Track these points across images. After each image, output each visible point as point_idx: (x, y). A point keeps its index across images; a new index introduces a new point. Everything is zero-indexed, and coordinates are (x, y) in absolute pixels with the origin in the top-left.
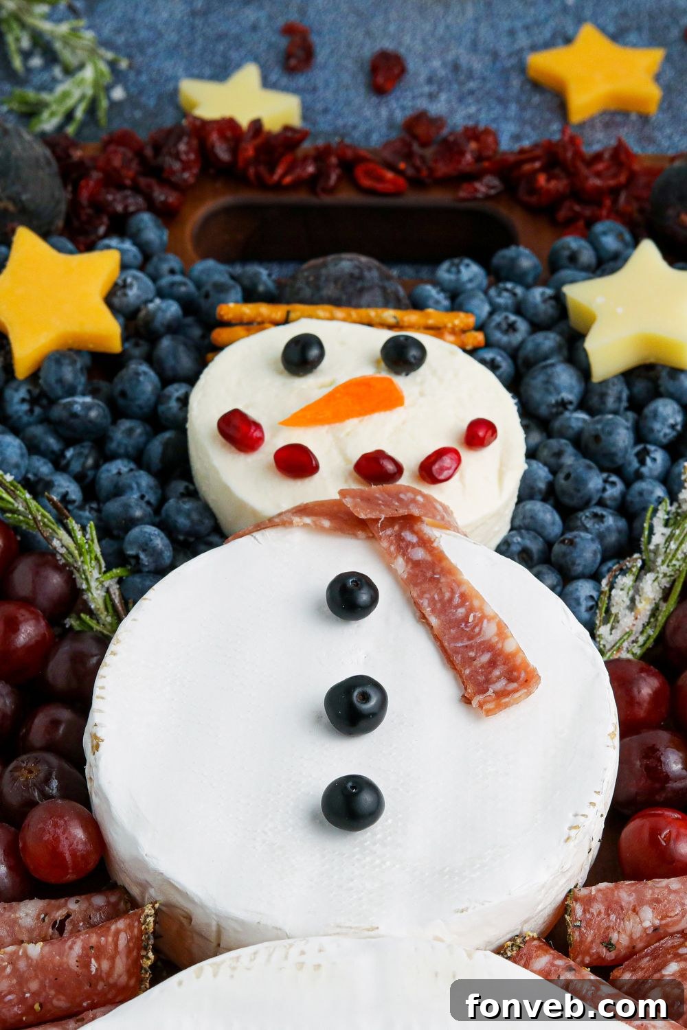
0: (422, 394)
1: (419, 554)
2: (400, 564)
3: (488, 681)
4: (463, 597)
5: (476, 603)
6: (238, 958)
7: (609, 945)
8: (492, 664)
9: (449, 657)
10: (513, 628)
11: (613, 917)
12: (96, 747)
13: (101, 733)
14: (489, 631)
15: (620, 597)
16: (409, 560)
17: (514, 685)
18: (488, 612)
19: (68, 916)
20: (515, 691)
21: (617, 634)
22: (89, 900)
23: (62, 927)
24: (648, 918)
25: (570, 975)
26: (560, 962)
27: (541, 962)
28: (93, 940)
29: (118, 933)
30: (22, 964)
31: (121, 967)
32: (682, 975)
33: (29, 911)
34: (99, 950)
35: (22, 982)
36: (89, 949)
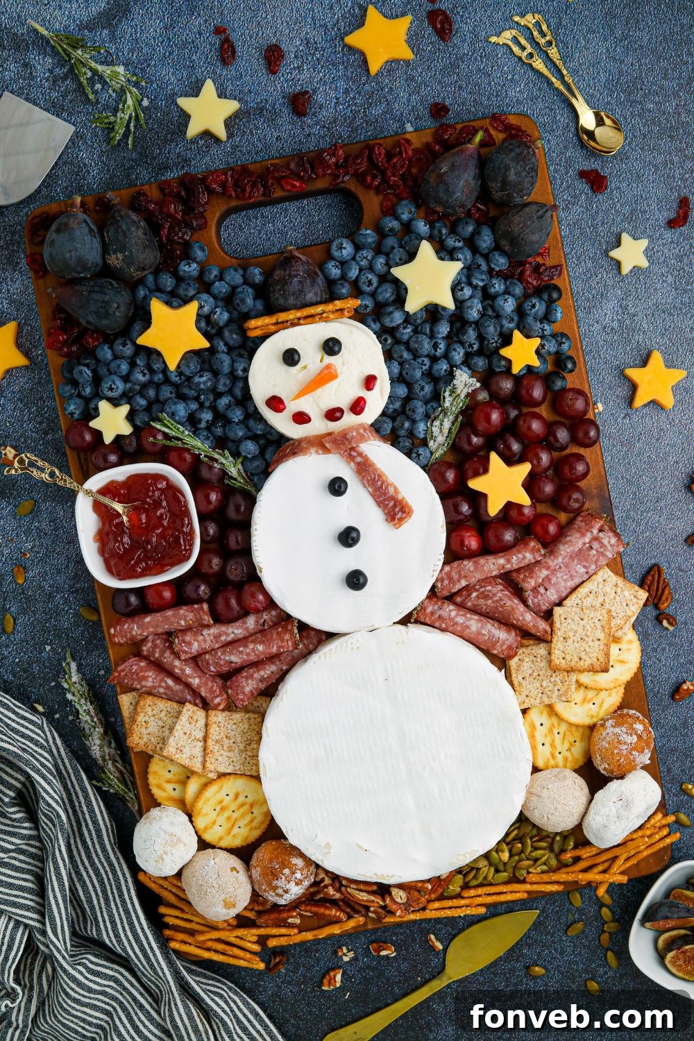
0: (343, 364)
1: (359, 459)
2: (352, 464)
3: (395, 514)
4: (379, 476)
5: (384, 478)
6: (331, 650)
7: (451, 592)
8: (395, 506)
9: (379, 504)
10: (400, 489)
11: (452, 585)
12: (261, 572)
13: (261, 565)
14: (391, 490)
15: (435, 430)
16: (355, 463)
17: (404, 515)
18: (389, 482)
19: (265, 620)
20: (405, 518)
21: (436, 443)
22: (270, 612)
23: (264, 625)
24: (464, 583)
25: (440, 612)
26: (436, 607)
27: (429, 609)
28: (280, 643)
29: (287, 641)
30: (257, 652)
31: (291, 649)
32: (478, 597)
33: (251, 621)
34: (283, 647)
35: (258, 656)
36: (279, 647)
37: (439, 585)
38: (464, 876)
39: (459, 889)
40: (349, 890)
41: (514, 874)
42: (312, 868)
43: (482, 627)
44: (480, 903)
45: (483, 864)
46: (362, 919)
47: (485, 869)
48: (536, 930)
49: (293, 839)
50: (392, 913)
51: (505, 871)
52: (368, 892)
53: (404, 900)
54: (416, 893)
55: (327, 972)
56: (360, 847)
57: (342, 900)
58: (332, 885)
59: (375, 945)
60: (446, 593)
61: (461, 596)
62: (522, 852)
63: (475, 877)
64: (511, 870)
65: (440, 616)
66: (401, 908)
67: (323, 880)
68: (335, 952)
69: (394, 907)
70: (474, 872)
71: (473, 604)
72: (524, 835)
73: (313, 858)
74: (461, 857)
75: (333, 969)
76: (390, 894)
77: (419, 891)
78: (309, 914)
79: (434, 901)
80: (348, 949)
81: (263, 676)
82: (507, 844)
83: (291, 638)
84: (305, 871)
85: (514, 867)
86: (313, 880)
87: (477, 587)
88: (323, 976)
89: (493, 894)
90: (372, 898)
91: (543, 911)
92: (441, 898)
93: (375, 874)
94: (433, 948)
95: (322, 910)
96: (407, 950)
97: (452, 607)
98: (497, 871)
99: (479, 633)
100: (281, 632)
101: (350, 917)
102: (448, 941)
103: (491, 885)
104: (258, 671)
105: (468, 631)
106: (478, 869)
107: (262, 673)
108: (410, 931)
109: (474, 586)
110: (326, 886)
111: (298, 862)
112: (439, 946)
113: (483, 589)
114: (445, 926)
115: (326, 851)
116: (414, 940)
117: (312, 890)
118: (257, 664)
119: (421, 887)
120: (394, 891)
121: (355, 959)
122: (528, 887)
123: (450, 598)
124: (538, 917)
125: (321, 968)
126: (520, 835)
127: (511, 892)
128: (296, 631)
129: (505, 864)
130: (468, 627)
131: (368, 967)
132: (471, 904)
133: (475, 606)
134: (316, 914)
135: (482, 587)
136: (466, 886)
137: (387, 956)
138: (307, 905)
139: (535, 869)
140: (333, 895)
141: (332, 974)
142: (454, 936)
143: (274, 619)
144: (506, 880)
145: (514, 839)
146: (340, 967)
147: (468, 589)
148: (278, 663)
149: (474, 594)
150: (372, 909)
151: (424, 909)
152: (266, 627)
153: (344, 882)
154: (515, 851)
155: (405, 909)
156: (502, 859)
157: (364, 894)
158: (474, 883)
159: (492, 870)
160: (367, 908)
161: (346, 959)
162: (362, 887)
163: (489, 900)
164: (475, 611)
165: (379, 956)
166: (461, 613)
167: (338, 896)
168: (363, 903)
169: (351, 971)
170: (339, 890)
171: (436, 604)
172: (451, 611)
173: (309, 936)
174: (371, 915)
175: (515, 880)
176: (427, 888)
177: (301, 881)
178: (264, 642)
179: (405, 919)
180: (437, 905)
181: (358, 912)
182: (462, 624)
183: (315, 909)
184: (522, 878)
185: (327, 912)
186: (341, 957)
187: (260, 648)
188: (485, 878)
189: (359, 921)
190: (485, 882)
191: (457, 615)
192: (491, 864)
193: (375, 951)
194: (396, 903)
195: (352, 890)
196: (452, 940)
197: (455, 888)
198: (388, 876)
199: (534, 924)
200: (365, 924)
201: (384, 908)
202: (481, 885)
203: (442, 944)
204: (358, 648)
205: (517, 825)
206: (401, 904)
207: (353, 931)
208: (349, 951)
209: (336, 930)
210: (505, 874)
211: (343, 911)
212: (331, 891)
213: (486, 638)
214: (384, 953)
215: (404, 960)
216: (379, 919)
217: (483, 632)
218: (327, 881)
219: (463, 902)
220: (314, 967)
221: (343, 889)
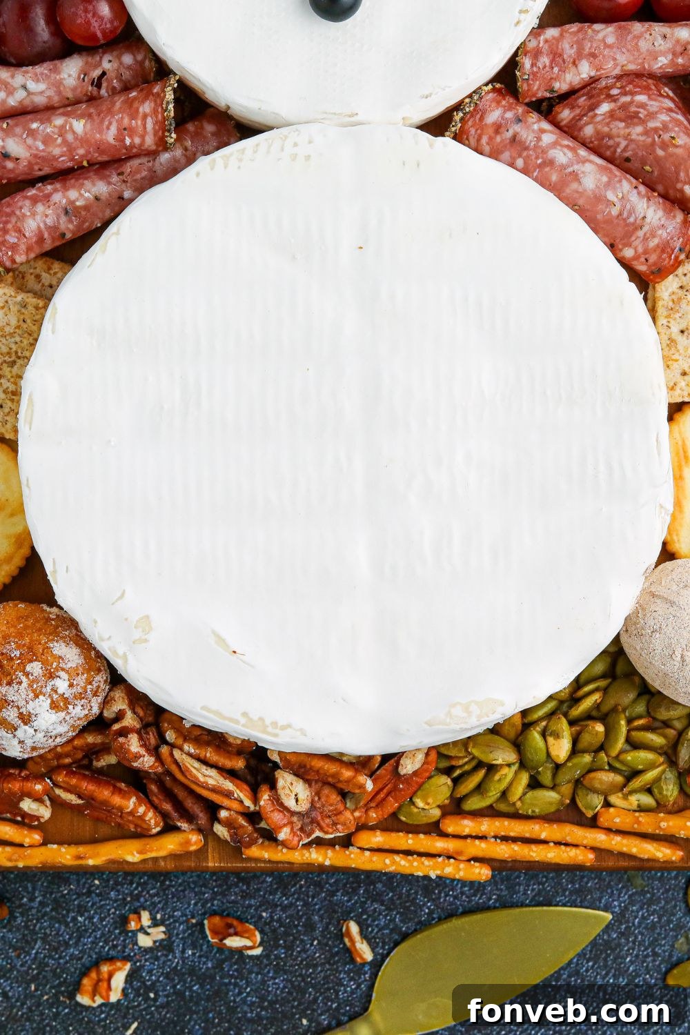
6: (243, 150)
7: (552, 91)
11: (556, 70)
19: (104, 74)
22: (119, 58)
23: (99, 86)
24: (585, 70)
25: (517, 128)
26: (509, 115)
27: (494, 116)
28: (126, 121)
29: (145, 116)
30: (70, 137)
31: (150, 141)
32: (612, 115)
33: (71, 71)
34: (131, 131)
35: (71, 149)
36: (123, 130)
37: (527, 63)
38: (456, 781)
39: (436, 813)
40: (177, 753)
41: (573, 800)
42: (101, 679)
43: (608, 185)
44: (480, 854)
45: (503, 755)
46: (195, 840)
47: (509, 773)
48: (595, 959)
49: (67, 593)
50: (270, 837)
51: (554, 788)
52: (221, 770)
53: (304, 806)
54: (335, 797)
55: (96, 964)
56: (220, 640)
57: (159, 781)
58: (138, 732)
59: (217, 920)
60: (539, 90)
61: (572, 108)
62: (601, 748)
63: (480, 789)
64: (567, 789)
65: (514, 139)
66: (291, 823)
67: (120, 716)
68: (124, 921)
69: (277, 817)
70: (482, 773)
71: (597, 132)
72: (614, 710)
73: (105, 648)
74: (458, 711)
75: (111, 960)
76: (273, 786)
77: (344, 795)
78: (72, 798)
79: (372, 828)
80: (153, 918)
81: (73, 202)
82: (572, 723)
83: (155, 111)
84: (81, 680)
85: (578, 783)
86: (96, 710)
87: (615, 92)
88: (85, 973)
89: (515, 840)
90: (228, 785)
91: (620, 918)
92: (393, 824)
93: (245, 714)
94: (349, 954)
95: (105, 793)
96: (289, 948)
97: (546, 125)
98: (535, 784)
99: (598, 198)
100: (135, 98)
101: (169, 828)
102: (386, 944)
103: (516, 816)
104: (66, 189)
105: (574, 186)
106: (492, 769)
107: (73, 194)
108: (306, 904)
109: (608, 88)
110: (124, 732)
111: (70, 655)
112: (365, 952)
113: (628, 99)
114: (389, 909)
115: (137, 634)
116: (310, 927)
117: (90, 739)
118: (65, 175)
119: (348, 781)
120: (285, 780)
121: (165, 946)
122: (599, 838)
123: (545, 107)
124: (608, 928)
125: (82, 952)
126: (605, 708)
127: (558, 843)
128: (170, 96)
129: (558, 767)
130: (575, 176)
131: (192, 971)
132: (460, 853)
133: (600, 136)
134: (90, 801)
135: (625, 94)
136: (455, 807)
137: (240, 951)
138: (71, 773)
139: (625, 797)
140: (137, 757)
141: (105, 969)
142: (405, 937)
143: (127, 75)
144: (553, 809)
145: (589, 717)
146: (126, 959)
147: (590, 89)
148: (115, 178)
149: (605, 108)
150: (223, 814)
151: (346, 842)
152: (103, 92)
153: (170, 736)
154: (586, 739)
155: (302, 829)
156: (554, 753)
157: (212, 772)
158: (474, 803)
159: (524, 778)
160: (212, 809)
161: (144, 941)
162: (209, 754)
163: (504, 851)
164: (596, 149)
165: (222, 949)
166: (566, 142)
167: (147, 762)
168: (205, 793)
169: (150, 972)
170: (155, 752)
171: (510, 108)
172: (542, 131)
173: (64, 855)
174: (220, 830)
175: (572, 814)
176: (362, 787)
177: (66, 701)
178: (90, 116)
179: (298, 857)
180: (378, 839)
181: (190, 818)
182: (563, 167)
183: (88, 787)
184: (590, 814)
185: (117, 800)
186: (135, 933)
187: (79, 126)
188: (504, 794)
189: (188, 842)
190: (502, 807)
191: (555, 144)
192: (523, 765)
193: (215, 932)
194: (284, 808)
195: (186, 757)
196: (397, 944)
197: (428, 805)
198: (275, 724)
199: (594, 943)
200: (201, 852)
201: (254, 817)
202: (491, 812)
203: (373, 950)
204: (308, 158)
205: (602, 683)
206: (293, 813)
207: (170, 865)
208: (155, 924)
209: (131, 853)
210: (552, 796)
211: (155, 808)
212: (134, 744)
213: (615, 211)
214: (234, 942)
215: (278, 970)
216: (236, 847)
217: (611, 196)
218: (129, 720)
219: (440, 844)
220: (67, 945)
221: (164, 750)
